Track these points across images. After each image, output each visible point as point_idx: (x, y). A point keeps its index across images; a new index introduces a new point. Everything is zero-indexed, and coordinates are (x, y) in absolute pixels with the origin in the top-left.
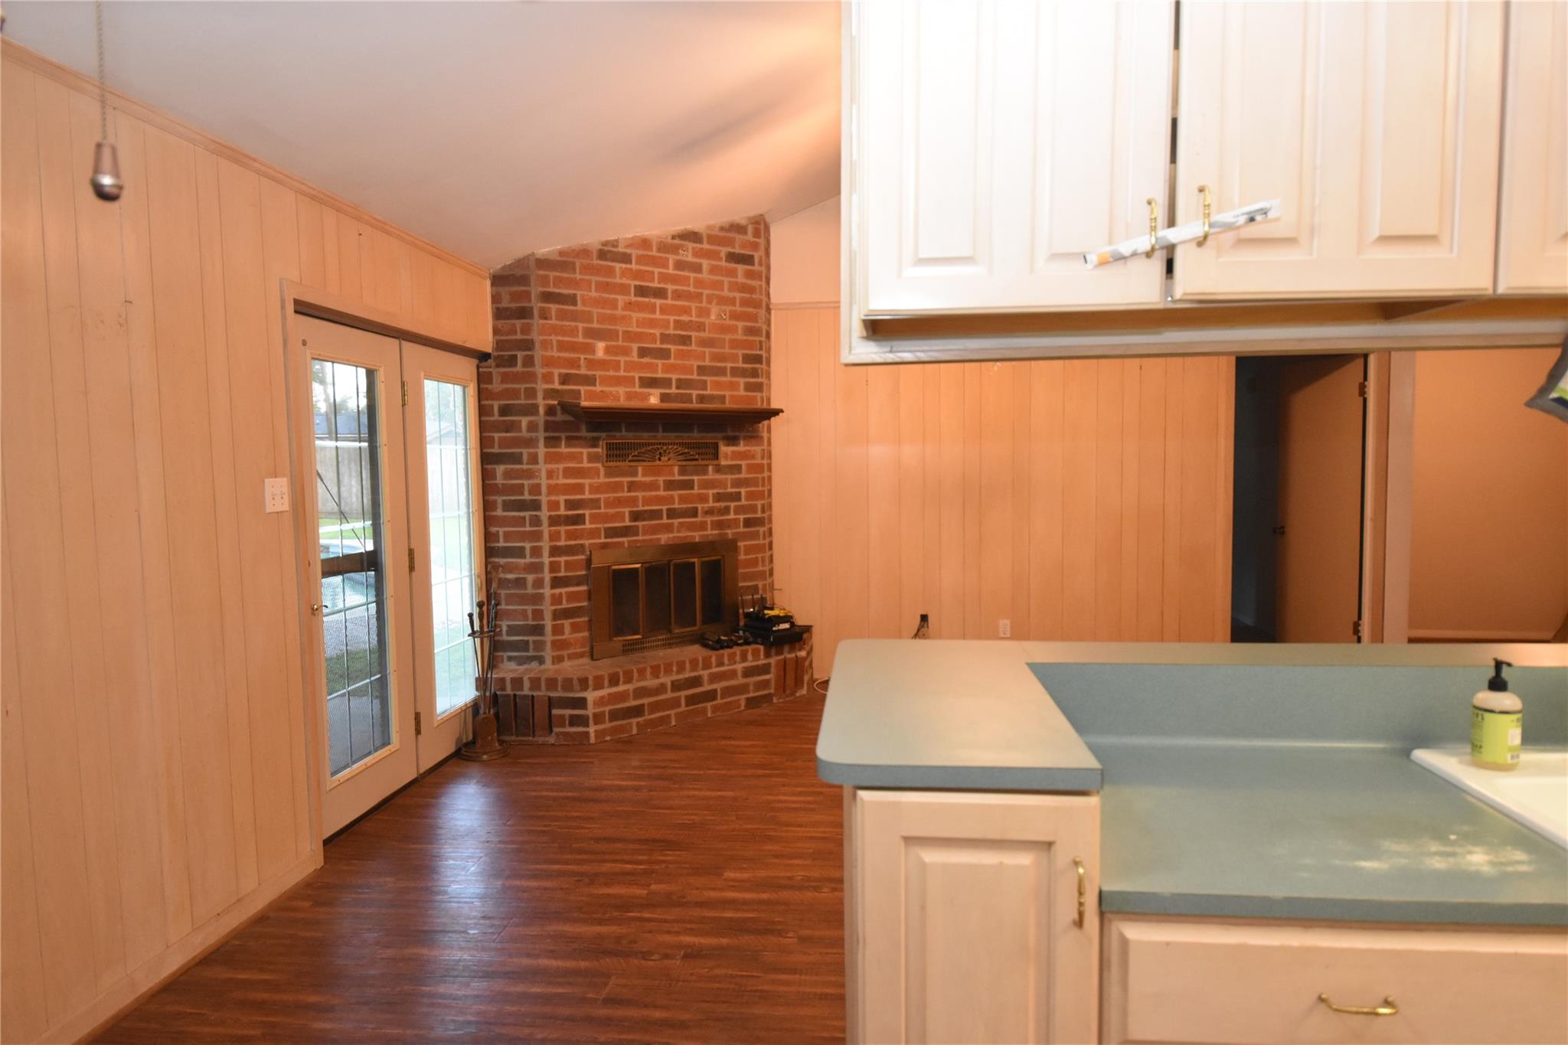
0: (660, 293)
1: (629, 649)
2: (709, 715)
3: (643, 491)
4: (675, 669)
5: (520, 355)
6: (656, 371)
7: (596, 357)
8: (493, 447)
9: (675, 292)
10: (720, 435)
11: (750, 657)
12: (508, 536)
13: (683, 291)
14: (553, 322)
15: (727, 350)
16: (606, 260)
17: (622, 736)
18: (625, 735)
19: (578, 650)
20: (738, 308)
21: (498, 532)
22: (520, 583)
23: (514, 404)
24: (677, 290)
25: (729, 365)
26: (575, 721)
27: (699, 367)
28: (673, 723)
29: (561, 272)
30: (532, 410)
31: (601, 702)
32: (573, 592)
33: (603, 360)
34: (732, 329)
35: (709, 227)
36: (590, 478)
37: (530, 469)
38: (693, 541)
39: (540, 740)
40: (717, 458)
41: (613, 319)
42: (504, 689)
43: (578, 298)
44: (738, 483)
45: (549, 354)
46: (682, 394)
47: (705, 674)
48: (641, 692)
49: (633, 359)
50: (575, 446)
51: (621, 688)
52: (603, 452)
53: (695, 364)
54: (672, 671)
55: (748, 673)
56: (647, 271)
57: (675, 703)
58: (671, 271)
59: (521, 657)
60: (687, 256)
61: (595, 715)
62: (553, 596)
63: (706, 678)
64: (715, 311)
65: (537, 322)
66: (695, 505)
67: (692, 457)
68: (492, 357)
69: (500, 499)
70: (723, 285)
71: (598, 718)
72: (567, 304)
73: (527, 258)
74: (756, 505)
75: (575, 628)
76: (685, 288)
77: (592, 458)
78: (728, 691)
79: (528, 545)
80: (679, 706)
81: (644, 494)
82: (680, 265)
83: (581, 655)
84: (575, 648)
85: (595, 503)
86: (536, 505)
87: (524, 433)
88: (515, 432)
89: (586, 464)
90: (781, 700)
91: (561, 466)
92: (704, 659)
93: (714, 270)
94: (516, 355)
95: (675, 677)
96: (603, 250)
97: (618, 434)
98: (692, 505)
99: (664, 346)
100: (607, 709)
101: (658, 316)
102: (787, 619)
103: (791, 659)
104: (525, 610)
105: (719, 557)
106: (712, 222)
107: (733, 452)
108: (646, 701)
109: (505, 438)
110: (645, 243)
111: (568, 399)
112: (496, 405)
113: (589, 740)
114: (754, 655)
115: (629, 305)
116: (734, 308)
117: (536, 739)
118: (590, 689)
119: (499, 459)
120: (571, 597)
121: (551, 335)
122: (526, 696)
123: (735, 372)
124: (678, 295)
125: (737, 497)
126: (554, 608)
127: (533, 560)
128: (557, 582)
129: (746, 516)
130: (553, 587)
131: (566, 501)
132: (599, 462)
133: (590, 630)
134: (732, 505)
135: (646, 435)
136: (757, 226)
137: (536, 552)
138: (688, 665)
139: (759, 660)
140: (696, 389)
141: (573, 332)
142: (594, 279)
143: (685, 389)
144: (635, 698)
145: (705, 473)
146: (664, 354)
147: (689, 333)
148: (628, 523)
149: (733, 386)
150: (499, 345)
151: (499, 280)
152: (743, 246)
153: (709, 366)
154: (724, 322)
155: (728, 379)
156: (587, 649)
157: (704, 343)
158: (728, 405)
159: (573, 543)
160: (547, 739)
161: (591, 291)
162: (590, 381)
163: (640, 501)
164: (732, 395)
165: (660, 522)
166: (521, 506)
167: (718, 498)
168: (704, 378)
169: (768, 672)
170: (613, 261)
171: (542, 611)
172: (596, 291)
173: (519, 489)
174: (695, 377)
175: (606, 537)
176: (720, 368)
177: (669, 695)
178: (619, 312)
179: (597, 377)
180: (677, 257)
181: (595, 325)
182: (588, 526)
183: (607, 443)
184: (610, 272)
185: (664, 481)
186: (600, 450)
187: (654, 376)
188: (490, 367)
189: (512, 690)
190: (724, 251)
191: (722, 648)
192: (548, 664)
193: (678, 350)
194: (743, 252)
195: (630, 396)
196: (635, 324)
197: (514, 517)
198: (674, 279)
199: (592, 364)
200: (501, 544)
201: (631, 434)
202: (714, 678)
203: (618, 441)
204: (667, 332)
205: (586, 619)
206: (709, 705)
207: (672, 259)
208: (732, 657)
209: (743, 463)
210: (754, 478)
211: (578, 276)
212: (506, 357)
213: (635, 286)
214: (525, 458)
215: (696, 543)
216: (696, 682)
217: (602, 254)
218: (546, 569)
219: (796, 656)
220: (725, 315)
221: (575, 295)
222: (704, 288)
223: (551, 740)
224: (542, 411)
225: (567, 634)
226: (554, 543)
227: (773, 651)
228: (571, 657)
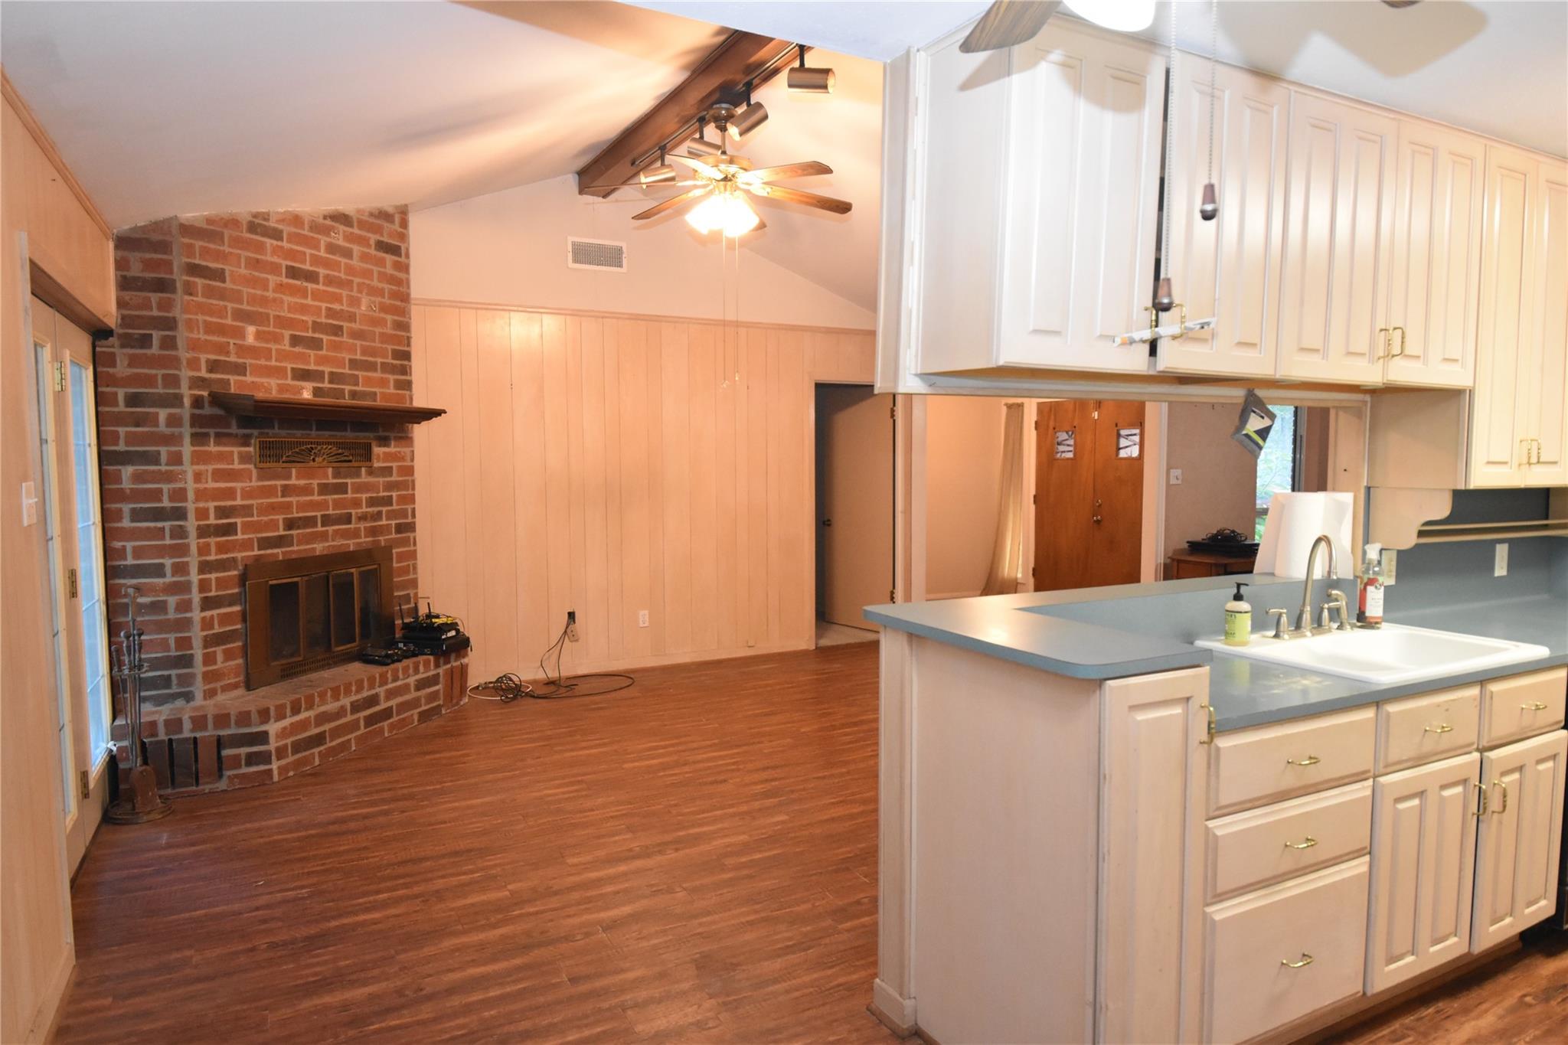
0: (311, 277)
1: (287, 673)
2: (386, 735)
3: (297, 496)
4: (354, 688)
5: (156, 335)
6: (309, 363)
7: (246, 343)
8: (117, 444)
9: (327, 276)
10: (371, 435)
11: (421, 668)
12: (138, 553)
13: (334, 276)
14: (200, 299)
15: (377, 344)
16: (257, 234)
17: (305, 769)
18: (308, 768)
19: (232, 681)
20: (387, 301)
21: (124, 547)
22: (159, 607)
23: (147, 393)
24: (328, 275)
25: (379, 360)
26: (252, 759)
27: (351, 360)
28: (354, 748)
29: (208, 242)
30: (176, 400)
31: (283, 734)
32: (225, 614)
33: (254, 347)
34: (381, 322)
35: (359, 211)
36: (242, 482)
37: (171, 471)
38: (347, 550)
39: (207, 788)
40: (370, 459)
41: (264, 301)
42: (154, 734)
43: (227, 274)
44: (390, 486)
45: (195, 336)
46: (335, 389)
47: (381, 691)
48: (322, 718)
49: (283, 347)
50: (225, 445)
51: (303, 715)
52: (255, 452)
53: (347, 356)
54: (351, 691)
55: (421, 685)
56: (298, 251)
57: (354, 726)
58: (322, 253)
59: (159, 696)
60: (338, 239)
61: (278, 749)
62: (203, 619)
63: (382, 696)
64: (365, 301)
65: (180, 298)
66: (349, 511)
67: (346, 458)
68: (115, 335)
69: (126, 508)
70: (373, 274)
71: (281, 753)
72: (215, 280)
73: (168, 221)
74: (407, 509)
75: (229, 655)
76: (336, 274)
77: (245, 458)
78: (404, 707)
79: (168, 562)
80: (358, 728)
81: (297, 499)
82: (332, 248)
83: (235, 686)
84: (229, 679)
85: (246, 510)
86: (180, 514)
87: (162, 428)
88: (148, 427)
89: (237, 466)
90: (448, 711)
91: (210, 468)
92: (381, 676)
93: (364, 257)
94: (151, 335)
95: (354, 698)
96: (254, 222)
97: (270, 432)
98: (346, 511)
99: (316, 335)
100: (289, 741)
101: (309, 301)
102: (453, 626)
103: (456, 667)
104: (167, 640)
105: (375, 566)
106: (362, 206)
107: (384, 453)
108: (327, 727)
109: (135, 433)
110: (296, 220)
111: (216, 389)
112: (121, 393)
113: (272, 778)
114: (425, 667)
115: (280, 287)
116: (383, 300)
117: (201, 787)
118: (272, 720)
119: (125, 458)
120: (224, 619)
121: (197, 314)
122: (187, 739)
123: (385, 367)
124: (330, 281)
125: (388, 501)
126: (205, 633)
127: (175, 579)
128: (207, 604)
129: (397, 522)
130: (203, 610)
131: (216, 507)
132: (250, 464)
133: (245, 655)
134: (384, 509)
135: (299, 433)
136: (403, 216)
137: (181, 569)
138: (366, 684)
139: (430, 670)
140: (349, 384)
141: (221, 313)
142: (245, 254)
143: (338, 384)
144: (317, 725)
145: (358, 475)
146: (316, 344)
147: (341, 323)
148: (282, 532)
149: (383, 383)
150: (126, 321)
151: (124, 243)
152: (390, 235)
153: (361, 360)
154: (374, 314)
155: (378, 375)
156: (242, 678)
157: (357, 335)
158: (379, 403)
159: (225, 556)
160: (217, 785)
161: (240, 268)
162: (240, 369)
163: (295, 507)
164: (380, 392)
165: (315, 530)
166: (159, 514)
167: (372, 502)
168: (356, 373)
169: (437, 683)
170: (263, 235)
171: (190, 638)
172: (246, 267)
173: (156, 495)
174: (347, 371)
175: (259, 550)
176: (371, 362)
177: (349, 718)
178: (270, 294)
179: (248, 365)
180: (328, 240)
181: (245, 307)
182: (240, 536)
183: (260, 441)
184: (260, 248)
185: (318, 484)
186: (251, 449)
187: (306, 367)
188: (113, 346)
189: (167, 734)
190: (373, 238)
191: (393, 662)
192: (199, 700)
193: (331, 340)
194: (390, 241)
195: (282, 388)
196: (286, 308)
197: (148, 528)
198: (326, 264)
199: (243, 350)
200: (130, 561)
201: (283, 432)
202: (391, 694)
203: (271, 440)
204: (319, 320)
205: (240, 644)
206: (386, 724)
207: (324, 240)
208: (406, 669)
209: (394, 465)
210: (405, 481)
211: (226, 249)
212: (136, 336)
213: (287, 266)
214: (164, 458)
215: (350, 552)
216: (373, 701)
217: (253, 227)
218: (195, 589)
219: (461, 664)
220: (375, 307)
221: (223, 270)
222: (354, 276)
223: (222, 785)
224: (187, 402)
225: (220, 664)
226: (204, 558)
227: (442, 661)
228: (225, 689)
